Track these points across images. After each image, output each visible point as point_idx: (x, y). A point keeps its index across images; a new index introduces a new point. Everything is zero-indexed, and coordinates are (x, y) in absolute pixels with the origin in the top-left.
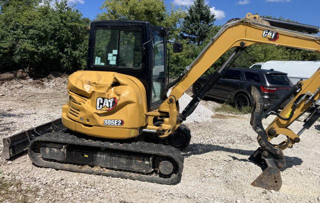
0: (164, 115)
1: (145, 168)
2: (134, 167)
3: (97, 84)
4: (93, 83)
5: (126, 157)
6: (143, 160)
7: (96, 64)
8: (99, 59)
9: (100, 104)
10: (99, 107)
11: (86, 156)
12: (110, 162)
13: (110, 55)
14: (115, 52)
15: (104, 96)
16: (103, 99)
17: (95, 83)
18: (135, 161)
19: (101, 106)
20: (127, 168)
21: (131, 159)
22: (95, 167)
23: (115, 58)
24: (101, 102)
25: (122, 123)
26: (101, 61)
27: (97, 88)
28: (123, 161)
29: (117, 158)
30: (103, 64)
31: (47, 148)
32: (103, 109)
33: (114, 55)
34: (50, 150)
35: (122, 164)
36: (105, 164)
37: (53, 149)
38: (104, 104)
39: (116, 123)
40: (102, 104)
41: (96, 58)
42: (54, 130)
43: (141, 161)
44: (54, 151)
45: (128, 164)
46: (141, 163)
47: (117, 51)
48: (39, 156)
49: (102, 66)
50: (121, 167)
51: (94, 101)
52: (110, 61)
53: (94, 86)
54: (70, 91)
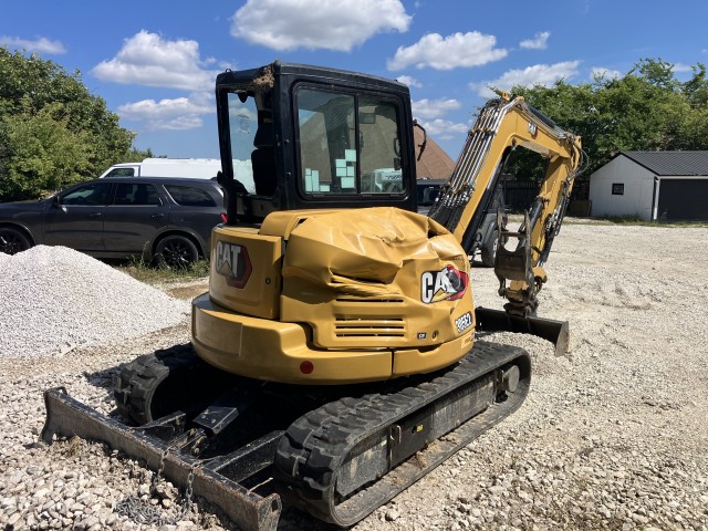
1: (488, 396)
2: (479, 404)
3: (402, 242)
4: (393, 241)
5: (470, 389)
6: (488, 382)
8: (316, 174)
9: (429, 288)
10: (427, 295)
11: (420, 428)
12: (451, 417)
13: (340, 163)
14: (351, 155)
15: (434, 269)
16: (434, 274)
17: (396, 240)
18: (480, 392)
19: (430, 292)
20: (470, 413)
21: (476, 389)
23: (351, 171)
24: (430, 283)
25: (471, 317)
26: (321, 183)
28: (467, 400)
29: (460, 401)
30: (326, 189)
31: (353, 461)
32: (435, 298)
33: (349, 164)
34: (360, 461)
35: (466, 408)
37: (365, 453)
38: (437, 287)
39: (466, 321)
40: (432, 287)
41: (308, 171)
43: (486, 386)
44: (366, 458)
45: (472, 403)
46: (485, 389)
47: (354, 152)
49: (325, 194)
50: (464, 416)
51: (416, 283)
52: (342, 179)
53: (398, 248)
54: (335, 274)
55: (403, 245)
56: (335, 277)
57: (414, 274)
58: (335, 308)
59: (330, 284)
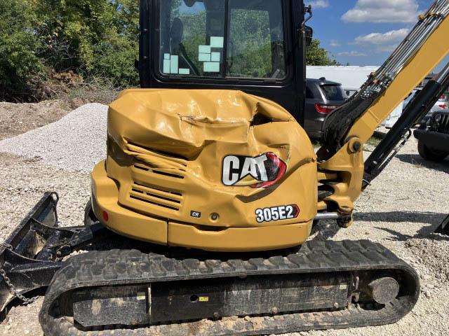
0: (334, 176)
1: (338, 298)
2: (316, 301)
3: (211, 123)
4: (201, 121)
5: (299, 283)
6: (336, 283)
7: (166, 70)
9: (232, 171)
10: (230, 178)
11: (202, 299)
12: (262, 302)
13: (204, 49)
14: (217, 42)
15: (242, 153)
16: (242, 159)
17: (206, 121)
18: (318, 290)
19: (235, 176)
20: (299, 306)
21: (311, 286)
22: (225, 318)
23: (217, 56)
24: (236, 166)
25: (296, 211)
26: (182, 65)
27: (212, 131)
28: (293, 293)
29: (278, 290)
30: (186, 71)
31: (95, 301)
32: (240, 183)
33: (213, 50)
34: (105, 304)
35: (290, 300)
36: (250, 308)
37: (113, 300)
38: (245, 171)
39: (282, 213)
40: (239, 171)
41: (167, 56)
42: (40, 233)
43: (332, 286)
44: (114, 303)
45: (302, 297)
46: (331, 289)
47: (221, 39)
48: (66, 324)
49: (184, 76)
50: (287, 306)
51: (215, 164)
52: (204, 63)
53: (207, 128)
54: (129, 143)
55: (214, 126)
56: (130, 146)
57: (214, 155)
58: (133, 173)
59: (126, 151)
